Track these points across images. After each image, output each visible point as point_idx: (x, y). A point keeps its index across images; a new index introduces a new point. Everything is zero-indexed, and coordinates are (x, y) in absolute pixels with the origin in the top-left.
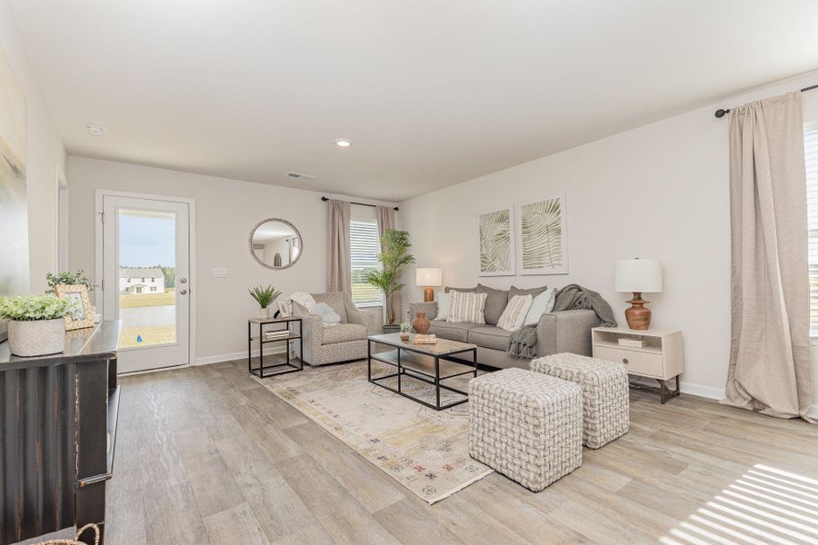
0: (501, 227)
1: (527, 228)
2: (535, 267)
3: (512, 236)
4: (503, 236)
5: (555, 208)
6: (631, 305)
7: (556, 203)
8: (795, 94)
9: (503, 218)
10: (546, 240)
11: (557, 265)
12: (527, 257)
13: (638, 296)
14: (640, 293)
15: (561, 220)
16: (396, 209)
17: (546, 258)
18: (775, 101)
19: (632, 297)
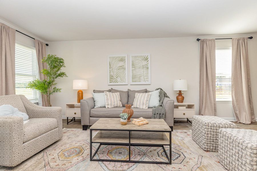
0: (121, 64)
1: (134, 65)
2: (137, 82)
3: (126, 68)
4: (123, 68)
5: (146, 59)
6: (178, 95)
7: (147, 57)
8: (214, 39)
9: (122, 60)
10: (142, 71)
11: (147, 81)
12: (134, 77)
13: (180, 91)
14: (181, 91)
15: (149, 64)
16: (47, 45)
17: (142, 78)
18: (210, 40)
19: (178, 92)
